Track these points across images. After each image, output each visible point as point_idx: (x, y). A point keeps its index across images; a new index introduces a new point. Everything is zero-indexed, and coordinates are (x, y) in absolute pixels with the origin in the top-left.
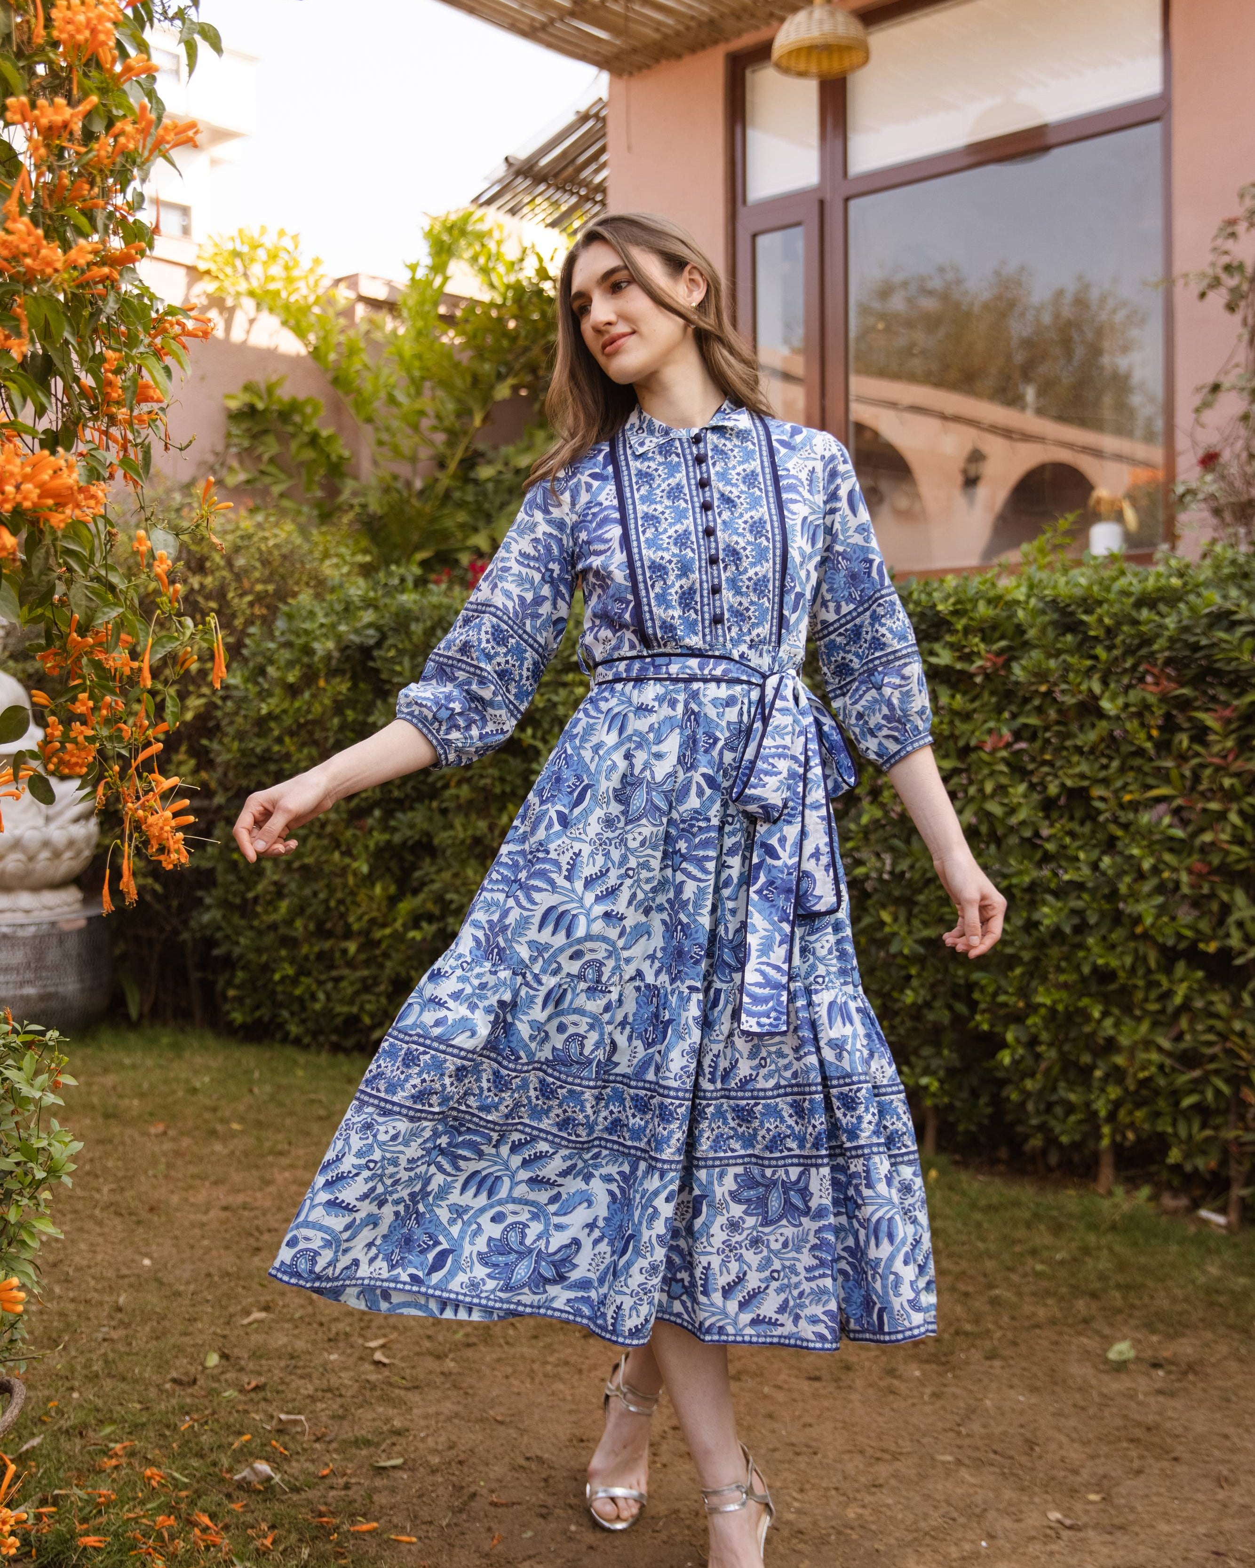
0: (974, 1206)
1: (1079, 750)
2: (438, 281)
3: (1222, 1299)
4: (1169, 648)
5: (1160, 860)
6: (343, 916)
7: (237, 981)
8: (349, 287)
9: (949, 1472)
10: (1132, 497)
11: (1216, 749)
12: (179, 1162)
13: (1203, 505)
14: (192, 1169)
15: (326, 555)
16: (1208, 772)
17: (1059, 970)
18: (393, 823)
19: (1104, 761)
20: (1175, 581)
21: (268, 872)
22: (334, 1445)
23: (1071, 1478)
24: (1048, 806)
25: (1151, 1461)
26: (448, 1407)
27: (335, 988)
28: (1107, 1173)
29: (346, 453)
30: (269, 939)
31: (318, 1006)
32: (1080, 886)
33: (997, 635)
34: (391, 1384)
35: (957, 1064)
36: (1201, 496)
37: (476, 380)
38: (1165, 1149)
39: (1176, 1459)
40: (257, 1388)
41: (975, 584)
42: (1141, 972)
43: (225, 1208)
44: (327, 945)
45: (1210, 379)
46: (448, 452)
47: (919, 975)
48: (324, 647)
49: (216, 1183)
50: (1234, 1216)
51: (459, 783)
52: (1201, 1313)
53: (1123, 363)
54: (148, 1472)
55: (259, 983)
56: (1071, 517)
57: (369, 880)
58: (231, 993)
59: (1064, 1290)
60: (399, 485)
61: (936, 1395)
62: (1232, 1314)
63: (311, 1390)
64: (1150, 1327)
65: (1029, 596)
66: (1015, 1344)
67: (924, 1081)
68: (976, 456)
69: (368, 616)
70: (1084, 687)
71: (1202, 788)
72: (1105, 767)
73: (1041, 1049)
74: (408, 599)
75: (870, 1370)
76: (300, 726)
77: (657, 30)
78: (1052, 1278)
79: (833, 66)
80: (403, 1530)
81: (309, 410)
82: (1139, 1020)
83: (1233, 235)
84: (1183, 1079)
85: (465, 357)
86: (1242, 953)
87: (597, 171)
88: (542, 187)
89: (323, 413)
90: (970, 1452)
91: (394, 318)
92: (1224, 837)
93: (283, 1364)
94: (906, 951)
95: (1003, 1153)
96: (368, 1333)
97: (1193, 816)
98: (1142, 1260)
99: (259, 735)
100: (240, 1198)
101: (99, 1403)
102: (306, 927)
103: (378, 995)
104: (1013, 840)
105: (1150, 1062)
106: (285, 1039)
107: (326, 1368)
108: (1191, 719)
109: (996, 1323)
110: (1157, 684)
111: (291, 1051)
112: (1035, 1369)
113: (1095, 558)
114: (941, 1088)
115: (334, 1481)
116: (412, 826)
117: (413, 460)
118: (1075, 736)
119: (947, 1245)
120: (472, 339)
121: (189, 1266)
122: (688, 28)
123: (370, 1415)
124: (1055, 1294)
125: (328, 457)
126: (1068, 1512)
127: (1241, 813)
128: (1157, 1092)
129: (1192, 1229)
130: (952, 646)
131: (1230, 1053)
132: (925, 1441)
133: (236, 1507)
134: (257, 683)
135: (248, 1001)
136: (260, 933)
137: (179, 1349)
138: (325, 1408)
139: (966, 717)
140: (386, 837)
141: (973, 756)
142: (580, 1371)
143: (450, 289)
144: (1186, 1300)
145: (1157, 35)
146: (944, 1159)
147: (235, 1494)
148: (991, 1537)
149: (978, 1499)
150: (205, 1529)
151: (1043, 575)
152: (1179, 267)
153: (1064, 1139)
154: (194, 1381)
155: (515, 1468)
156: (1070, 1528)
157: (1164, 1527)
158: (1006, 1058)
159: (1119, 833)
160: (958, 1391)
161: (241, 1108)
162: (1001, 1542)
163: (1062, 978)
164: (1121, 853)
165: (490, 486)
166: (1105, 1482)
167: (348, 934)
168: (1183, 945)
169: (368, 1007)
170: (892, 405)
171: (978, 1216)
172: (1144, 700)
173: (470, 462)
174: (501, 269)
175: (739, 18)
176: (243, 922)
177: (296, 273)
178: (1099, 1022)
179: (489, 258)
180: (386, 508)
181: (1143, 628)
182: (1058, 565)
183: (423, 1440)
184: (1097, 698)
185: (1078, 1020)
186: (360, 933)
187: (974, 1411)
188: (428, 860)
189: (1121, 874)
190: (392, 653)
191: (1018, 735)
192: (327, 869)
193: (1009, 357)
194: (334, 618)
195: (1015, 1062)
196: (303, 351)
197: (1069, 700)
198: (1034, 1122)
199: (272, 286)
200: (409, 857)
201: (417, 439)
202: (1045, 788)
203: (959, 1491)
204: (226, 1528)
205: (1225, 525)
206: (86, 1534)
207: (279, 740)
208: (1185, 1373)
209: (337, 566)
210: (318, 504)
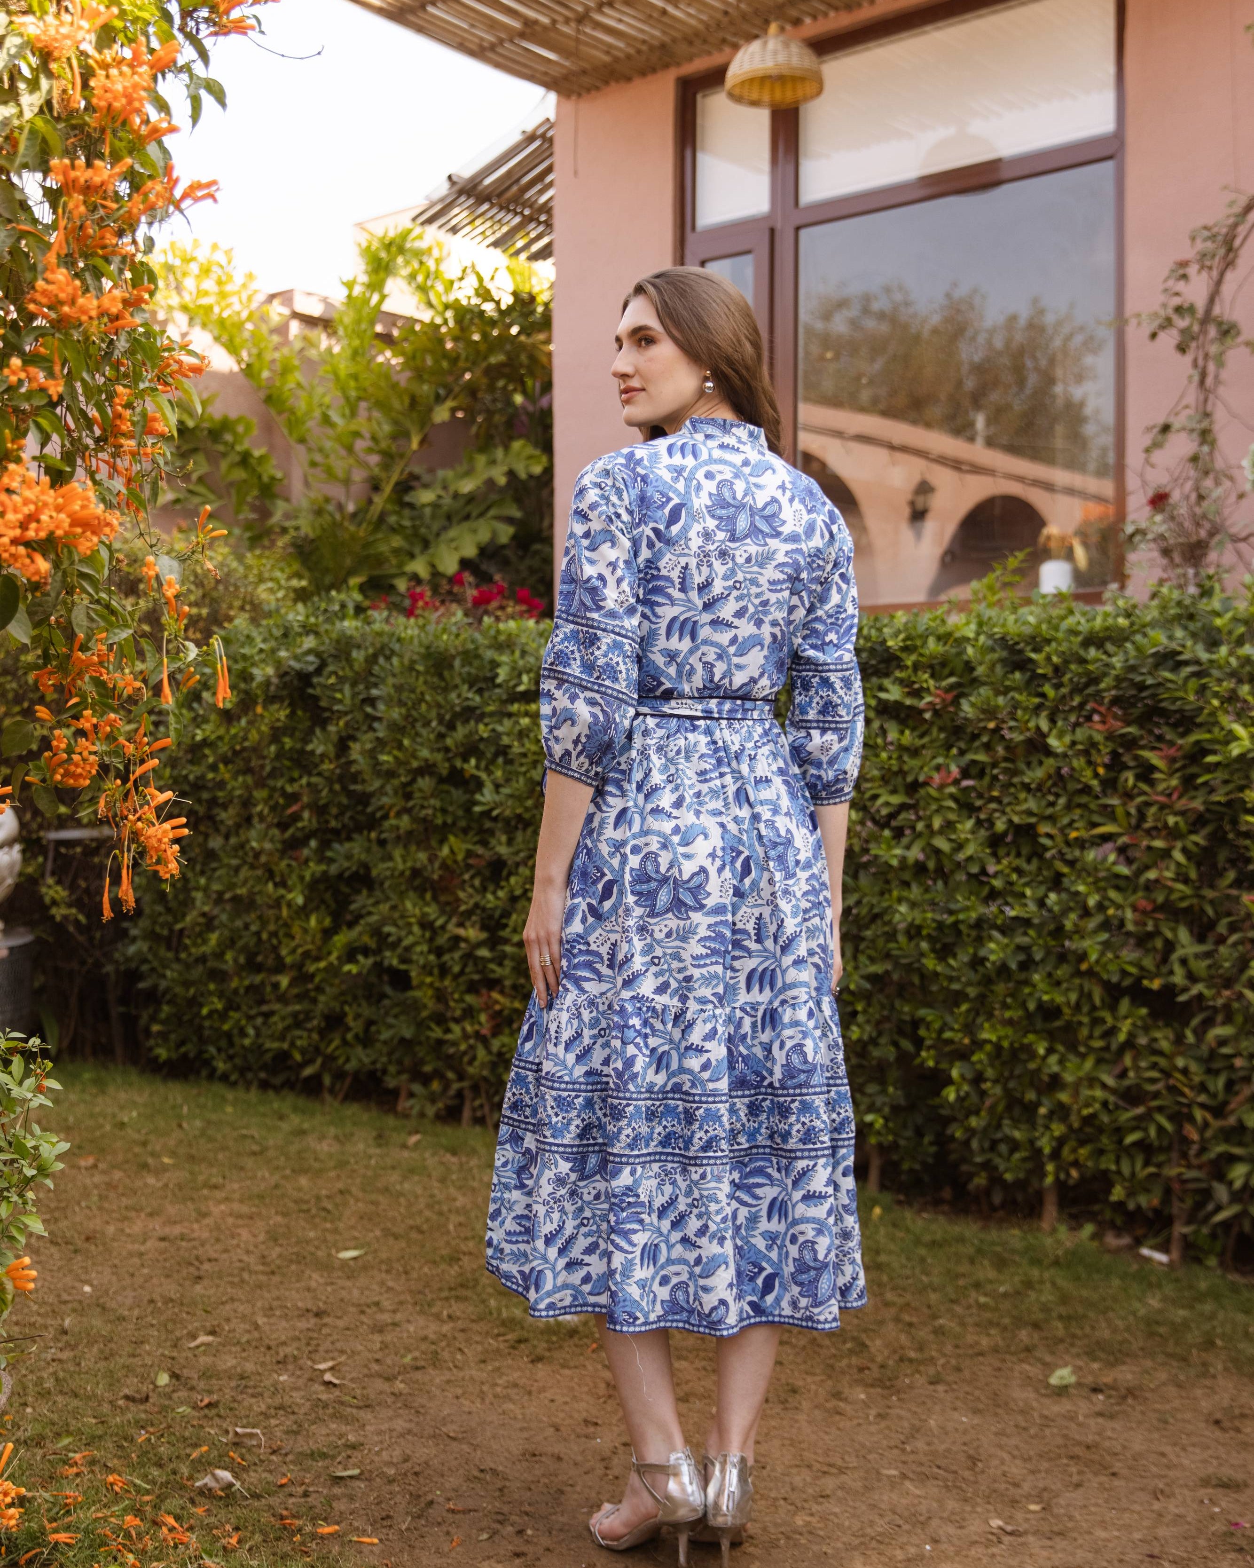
0: (918, 1242)
1: (1027, 787)
2: (375, 298)
3: (1162, 1330)
4: (1116, 687)
5: (1105, 898)
6: (275, 949)
7: (163, 1016)
8: (283, 304)
9: (893, 1484)
10: (1082, 534)
11: (1161, 787)
12: (112, 1195)
13: (1152, 545)
14: (125, 1201)
15: (261, 580)
16: (1153, 810)
17: (1005, 1006)
18: (329, 854)
19: (1051, 798)
20: (1122, 621)
21: (198, 903)
22: (290, 1457)
23: (1013, 1491)
24: (995, 842)
25: (1089, 1476)
26: (400, 1425)
27: (265, 1023)
28: (1051, 1210)
29: (279, 475)
30: (197, 972)
31: (247, 1042)
32: (1026, 923)
33: (946, 671)
34: (342, 1403)
35: (902, 1102)
36: (1150, 536)
37: (414, 401)
38: (1109, 1186)
39: (1114, 1474)
40: (209, 1405)
41: (925, 620)
42: (1085, 1009)
43: (163, 1239)
44: (258, 979)
45: (1161, 420)
46: (383, 475)
47: (865, 1011)
48: (263, 672)
49: (151, 1215)
50: (1176, 1254)
51: (398, 815)
52: (1141, 1344)
53: (1077, 393)
54: (111, 1479)
55: (186, 1018)
56: (1020, 555)
57: (303, 912)
58: (156, 1028)
59: (1006, 1321)
60: (331, 508)
61: (880, 1416)
62: (1171, 1342)
63: (263, 1407)
64: (1091, 1355)
65: (978, 634)
66: (958, 1369)
67: (869, 1118)
68: (924, 488)
69: (309, 642)
70: (1031, 725)
71: (1147, 825)
72: (1052, 804)
73: (986, 1086)
74: (350, 625)
75: (816, 1393)
76: (236, 753)
77: (608, 53)
78: (996, 1309)
79: (787, 96)
80: (364, 1533)
81: (240, 429)
82: (1083, 1057)
83: (1184, 277)
84: (1126, 1116)
85: (403, 379)
86: (1185, 990)
87: (541, 192)
88: (486, 206)
89: (255, 432)
90: (914, 1467)
91: (329, 336)
92: (1169, 874)
93: (233, 1384)
94: (852, 987)
95: (947, 1193)
96: (316, 1357)
97: (1138, 854)
98: (1085, 1293)
99: (192, 762)
100: (177, 1230)
101: (55, 1417)
102: (235, 960)
103: (310, 1031)
104: (961, 877)
105: (1094, 1098)
106: (212, 1075)
107: (276, 1389)
108: (1136, 758)
109: (940, 1351)
110: (1103, 722)
111: (219, 1088)
112: (977, 1393)
113: (1044, 596)
114: (886, 1125)
115: (292, 1489)
116: (349, 857)
117: (347, 482)
118: (1022, 773)
119: (891, 1279)
120: (411, 359)
121: (130, 1293)
122: (639, 52)
123: (324, 1431)
124: (998, 1324)
125: (260, 477)
126: (1009, 1519)
127: (1184, 850)
128: (1101, 1130)
129: (1135, 1267)
130: (901, 682)
131: (1173, 1090)
132: (870, 1457)
133: (199, 1511)
134: (190, 708)
135: (173, 1036)
136: (188, 966)
137: (129, 1369)
138: (280, 1424)
139: (915, 752)
140: (323, 867)
141: (922, 792)
142: (530, 1393)
143: (387, 307)
144: (1128, 1329)
145: (1111, 69)
146: (887, 1197)
147: (198, 1499)
148: (935, 1541)
149: (923, 1508)
150: (172, 1529)
151: (992, 613)
152: (1130, 307)
153: (1008, 1177)
154: (147, 1398)
155: (468, 1479)
156: (1011, 1534)
157: (1101, 1534)
158: (951, 1094)
159: (1066, 870)
160: (903, 1413)
161: (172, 1143)
162: (944, 1546)
163: (1008, 1014)
164: (1067, 890)
165: (428, 511)
166: (1046, 1495)
167: (280, 967)
168: (1127, 982)
169: (299, 1043)
170: (838, 434)
171: (922, 1251)
172: (1090, 738)
173: (405, 486)
174: (440, 287)
175: (691, 43)
176: (170, 955)
177: (229, 288)
178: (1044, 1058)
179: (427, 276)
180: (318, 532)
181: (1091, 667)
182: (1007, 603)
183: (378, 1453)
184: (1044, 736)
185: (1023, 1056)
186: (292, 966)
187: (918, 1431)
188: (365, 892)
189: (1066, 911)
190: (332, 680)
191: (965, 773)
192: (259, 900)
193: (959, 383)
194: (273, 644)
195: (960, 1099)
196: (236, 368)
197: (1017, 737)
198: (978, 1159)
199: (205, 301)
200: (345, 890)
201: (351, 461)
202: (992, 824)
203: (904, 1501)
204: (191, 1528)
205: (1173, 565)
206: (56, 1531)
207: (214, 768)
208: (1124, 1398)
209: (271, 590)
210: (248, 526)
